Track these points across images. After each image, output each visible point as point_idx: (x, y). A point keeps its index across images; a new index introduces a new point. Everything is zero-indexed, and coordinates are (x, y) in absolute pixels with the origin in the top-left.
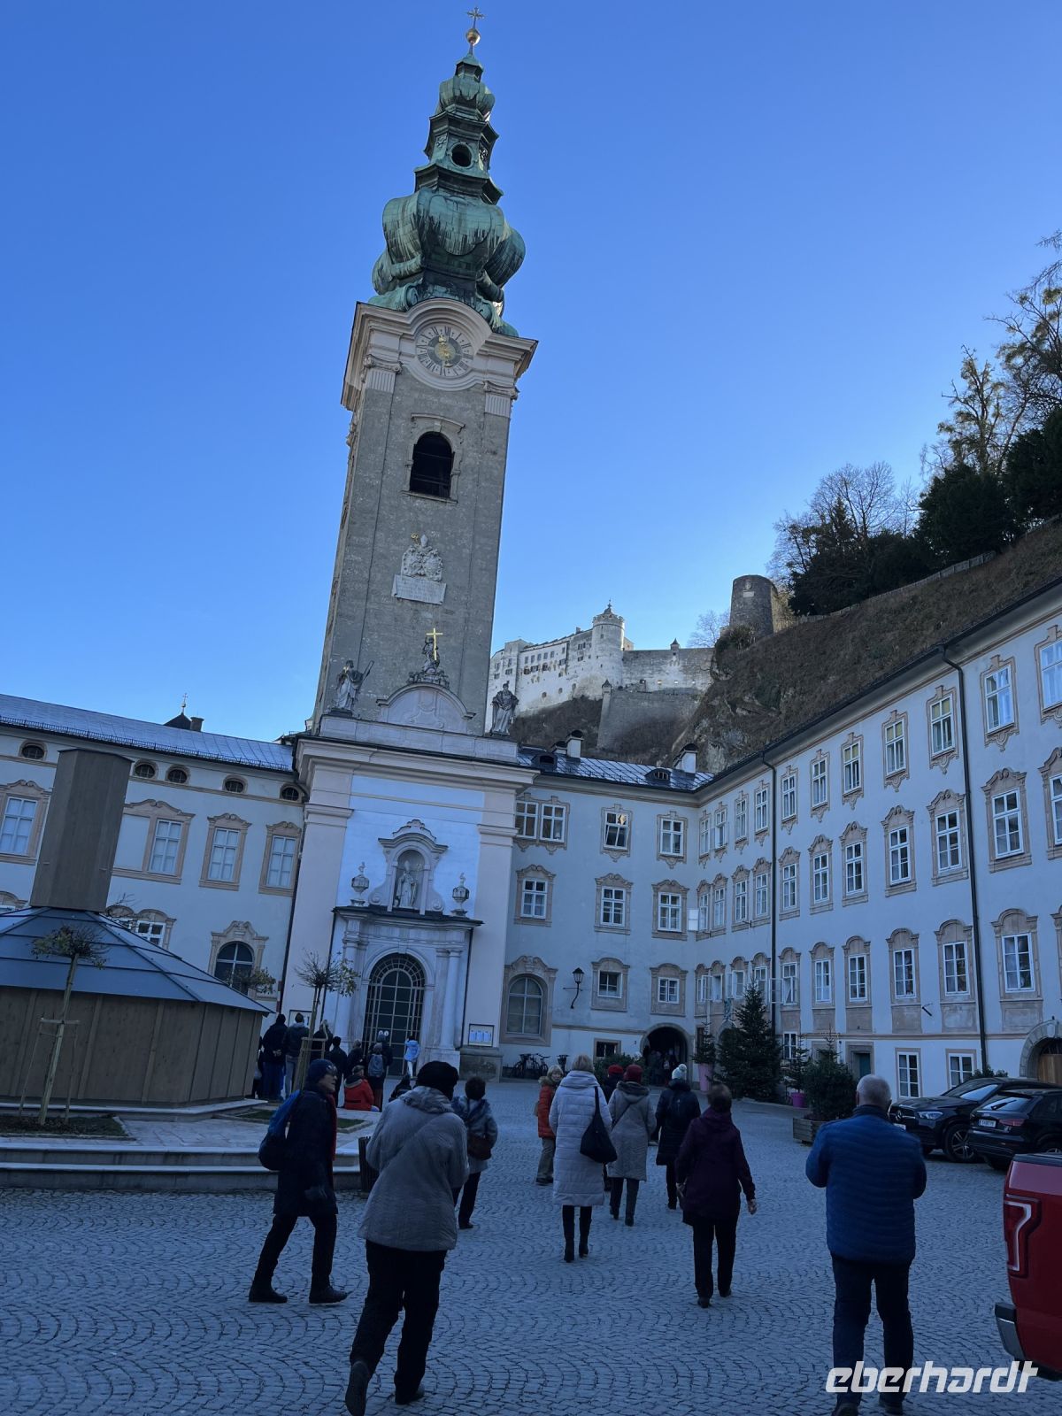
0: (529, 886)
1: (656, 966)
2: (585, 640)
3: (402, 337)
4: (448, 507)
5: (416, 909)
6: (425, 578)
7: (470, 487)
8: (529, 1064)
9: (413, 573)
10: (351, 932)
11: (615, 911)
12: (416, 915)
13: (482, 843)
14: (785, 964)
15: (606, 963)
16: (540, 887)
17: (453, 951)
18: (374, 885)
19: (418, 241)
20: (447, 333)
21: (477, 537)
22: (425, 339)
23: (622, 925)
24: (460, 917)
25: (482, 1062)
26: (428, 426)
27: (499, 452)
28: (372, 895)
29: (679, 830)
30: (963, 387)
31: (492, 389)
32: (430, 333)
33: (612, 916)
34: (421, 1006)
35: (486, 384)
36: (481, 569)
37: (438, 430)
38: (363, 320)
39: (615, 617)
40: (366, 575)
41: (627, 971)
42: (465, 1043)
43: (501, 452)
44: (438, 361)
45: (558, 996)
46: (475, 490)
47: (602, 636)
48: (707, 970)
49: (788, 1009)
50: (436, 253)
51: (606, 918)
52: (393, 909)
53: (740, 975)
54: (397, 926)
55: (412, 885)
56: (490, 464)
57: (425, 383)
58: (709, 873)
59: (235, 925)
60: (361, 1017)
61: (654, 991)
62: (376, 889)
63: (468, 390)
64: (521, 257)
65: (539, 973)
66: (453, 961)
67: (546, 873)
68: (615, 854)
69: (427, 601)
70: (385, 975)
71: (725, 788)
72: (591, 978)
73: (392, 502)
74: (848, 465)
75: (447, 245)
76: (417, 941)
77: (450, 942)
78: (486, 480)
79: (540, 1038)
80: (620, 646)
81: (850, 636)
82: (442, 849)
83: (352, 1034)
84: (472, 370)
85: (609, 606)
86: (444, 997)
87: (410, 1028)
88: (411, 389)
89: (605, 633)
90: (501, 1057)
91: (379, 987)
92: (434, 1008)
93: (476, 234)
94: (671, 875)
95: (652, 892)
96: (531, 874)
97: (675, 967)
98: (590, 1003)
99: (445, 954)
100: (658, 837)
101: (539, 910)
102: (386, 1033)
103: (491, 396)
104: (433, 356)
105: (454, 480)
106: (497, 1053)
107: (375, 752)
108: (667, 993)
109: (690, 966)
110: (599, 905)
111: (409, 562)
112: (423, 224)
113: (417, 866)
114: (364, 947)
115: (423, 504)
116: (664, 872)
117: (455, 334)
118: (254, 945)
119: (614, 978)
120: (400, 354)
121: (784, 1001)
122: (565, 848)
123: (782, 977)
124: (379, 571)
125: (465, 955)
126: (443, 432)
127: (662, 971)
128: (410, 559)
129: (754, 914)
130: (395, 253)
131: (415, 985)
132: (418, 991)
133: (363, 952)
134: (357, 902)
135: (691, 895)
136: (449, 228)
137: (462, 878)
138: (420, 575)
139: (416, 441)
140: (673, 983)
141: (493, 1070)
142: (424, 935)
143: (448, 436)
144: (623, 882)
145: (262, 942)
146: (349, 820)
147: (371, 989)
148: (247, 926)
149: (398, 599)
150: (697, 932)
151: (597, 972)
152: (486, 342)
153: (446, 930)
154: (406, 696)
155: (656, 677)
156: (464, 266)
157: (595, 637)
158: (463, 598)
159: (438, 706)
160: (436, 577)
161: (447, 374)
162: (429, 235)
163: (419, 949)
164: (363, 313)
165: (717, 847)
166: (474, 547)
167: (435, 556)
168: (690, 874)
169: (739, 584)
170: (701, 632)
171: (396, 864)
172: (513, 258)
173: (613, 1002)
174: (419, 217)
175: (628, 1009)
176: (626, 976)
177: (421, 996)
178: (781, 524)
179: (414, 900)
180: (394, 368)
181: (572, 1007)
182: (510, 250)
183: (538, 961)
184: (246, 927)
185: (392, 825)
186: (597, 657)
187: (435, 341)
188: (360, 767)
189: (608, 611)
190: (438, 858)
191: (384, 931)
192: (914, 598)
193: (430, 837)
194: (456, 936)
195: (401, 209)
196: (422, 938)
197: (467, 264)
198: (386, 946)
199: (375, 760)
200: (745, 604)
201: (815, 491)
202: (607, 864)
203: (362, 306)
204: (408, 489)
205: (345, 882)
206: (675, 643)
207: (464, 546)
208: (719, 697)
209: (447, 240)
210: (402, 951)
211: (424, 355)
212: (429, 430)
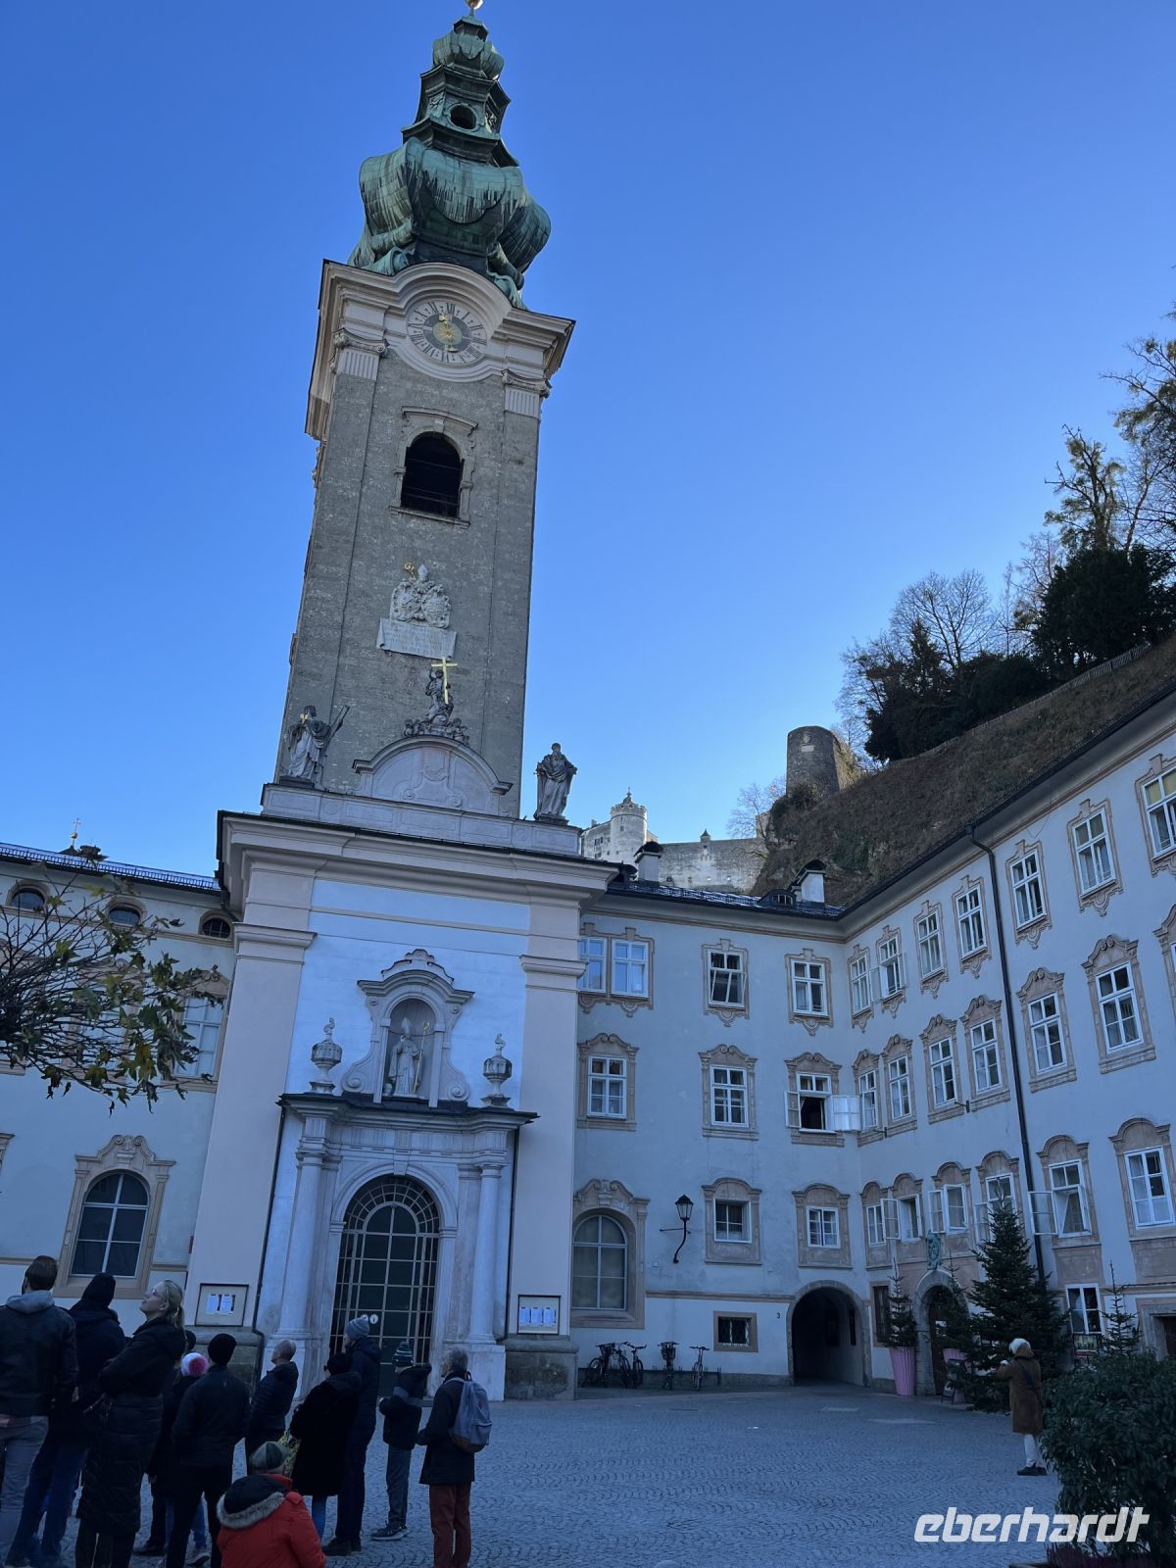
0: (598, 1066)
1: (802, 1189)
2: (602, 835)
3: (388, 311)
4: (456, 530)
5: (422, 1098)
6: (425, 624)
7: (487, 505)
8: (614, 1361)
9: (409, 616)
10: (310, 1139)
11: (733, 1103)
12: (423, 1108)
13: (527, 986)
14: (1053, 1165)
15: (723, 1187)
16: (615, 1068)
17: (488, 1167)
18: (348, 1059)
19: (407, 201)
20: (451, 311)
21: (499, 571)
22: (419, 316)
23: (745, 1125)
24: (497, 1108)
25: (543, 1362)
26: (425, 424)
27: (527, 461)
28: (346, 1076)
29: (818, 977)
30: (1070, 472)
31: (513, 381)
32: (425, 309)
33: (729, 1110)
34: (434, 1266)
35: (506, 374)
36: (506, 614)
37: (440, 430)
38: (334, 287)
39: (636, 806)
40: (339, 619)
41: (758, 1199)
42: (512, 1330)
43: (529, 461)
44: (439, 345)
45: (652, 1243)
46: (495, 509)
47: (622, 828)
48: (885, 1191)
49: (1070, 1243)
50: (432, 220)
51: (720, 1116)
52: (384, 1099)
53: (954, 1194)
54: (391, 1127)
55: (415, 1058)
56: (515, 476)
57: (422, 371)
58: (877, 1035)
59: (118, 1141)
60: (330, 1291)
61: (801, 1230)
62: (355, 1065)
63: (481, 382)
64: (546, 233)
65: (621, 1207)
66: (488, 1185)
67: (624, 1046)
68: (727, 1014)
69: (428, 656)
70: (371, 1214)
71: (892, 904)
72: (703, 1213)
73: (377, 521)
74: (933, 574)
75: (447, 209)
76: (426, 1152)
77: (482, 1153)
78: (509, 496)
79: (625, 1315)
80: (642, 840)
81: (957, 771)
82: (463, 998)
83: (313, 1324)
84: (486, 357)
85: (629, 794)
86: (474, 1248)
87: (414, 1308)
88: (401, 378)
89: (625, 825)
90: (575, 1352)
91: (360, 1236)
92: (457, 1269)
93: (486, 196)
94: (813, 1046)
95: (786, 1073)
96: (600, 1047)
97: (830, 1189)
98: (704, 1252)
99: (473, 1174)
100: (789, 988)
101: (616, 1105)
102: (374, 1319)
103: (513, 390)
104: (430, 337)
105: (465, 495)
106: (568, 1345)
107: (351, 839)
108: (820, 1232)
109: (854, 1186)
110: (707, 1094)
111: (401, 601)
112: (415, 180)
113: (424, 1027)
114: (333, 1165)
115: (423, 527)
116: (800, 1040)
117: (460, 312)
118: (151, 1176)
119: (737, 1209)
120: (385, 332)
121: (1059, 1230)
122: (651, 1008)
123: (1048, 1187)
124: (358, 614)
125: (507, 1172)
126: (447, 434)
127: (811, 1197)
128: (404, 597)
129: (973, 1088)
130: (377, 222)
131: (422, 1230)
132: (429, 1240)
133: (331, 1174)
134: (321, 1085)
135: (845, 1075)
136: (449, 187)
137: (499, 1042)
138: (418, 620)
139: (409, 442)
140: (828, 1215)
141: (562, 1377)
142: (437, 1141)
143: (453, 438)
144: (742, 1057)
145: (163, 1171)
146: (307, 951)
147: (347, 1242)
148: (138, 1142)
149: (387, 651)
150: (859, 1132)
151: (710, 1202)
152: (505, 321)
153: (473, 1132)
154: (401, 756)
155: (686, 874)
156: (471, 238)
157: (614, 829)
158: (482, 653)
159: (452, 770)
160: (441, 623)
161: (451, 361)
162: (422, 196)
163: (428, 1166)
164: (333, 277)
165: (886, 995)
166: (494, 582)
167: (439, 594)
168: (840, 1043)
169: (795, 738)
170: (743, 809)
171: (388, 1022)
172: (535, 233)
173: (739, 1250)
174: (409, 170)
175: (762, 1261)
176: (756, 1206)
177: (433, 1248)
178: (849, 654)
179: (419, 1083)
180: (377, 349)
181: (676, 1261)
182: (531, 221)
183: (617, 1187)
184: (138, 1146)
185: (380, 959)
186: (617, 852)
187: (434, 320)
188: (328, 865)
189: (627, 800)
190: (456, 1012)
191: (369, 1136)
192: (1044, 713)
193: (445, 978)
194: (492, 1141)
195: (383, 165)
196: (434, 1147)
197: (474, 235)
198: (372, 1163)
199: (351, 853)
200: (804, 760)
201: (894, 606)
202: (716, 1031)
203: (331, 266)
204: (399, 505)
205: (301, 1054)
206: (705, 834)
207: (481, 583)
208: (783, 869)
209: (448, 202)
210: (399, 1171)
211: (419, 337)
212: (428, 430)
